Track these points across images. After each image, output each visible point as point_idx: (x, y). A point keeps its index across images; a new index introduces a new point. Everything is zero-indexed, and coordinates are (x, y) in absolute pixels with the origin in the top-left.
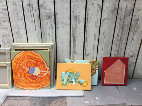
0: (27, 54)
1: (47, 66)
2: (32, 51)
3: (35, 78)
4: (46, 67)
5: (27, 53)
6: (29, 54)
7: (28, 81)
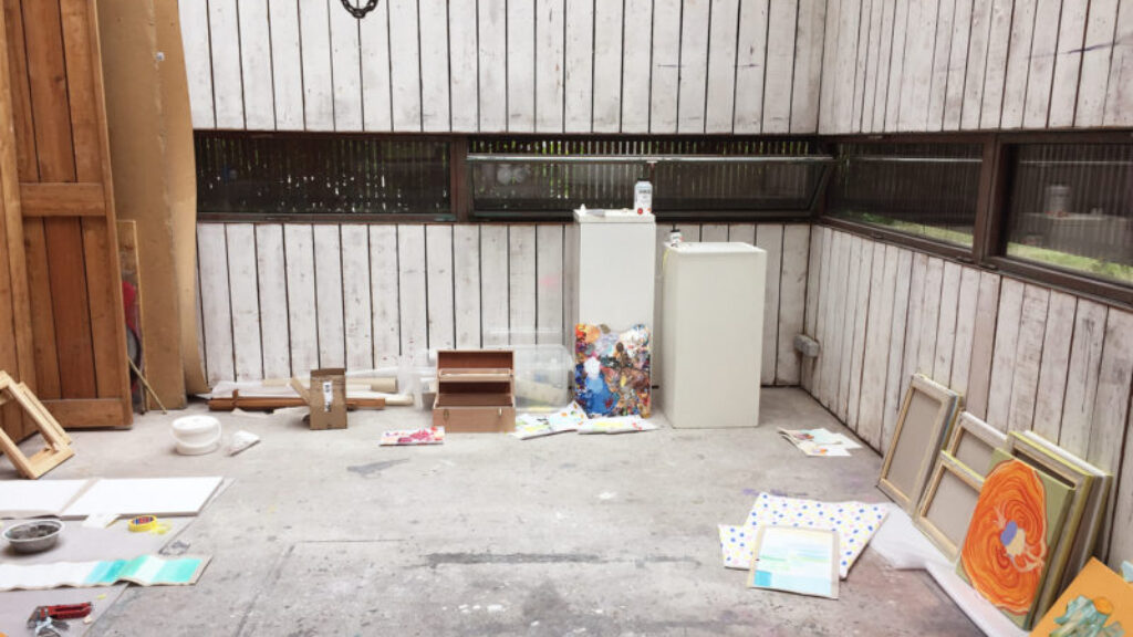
0: (1019, 474)
1: (1046, 541)
2: (1033, 469)
3: (1005, 563)
4: (1042, 541)
5: (1021, 468)
6: (1025, 474)
7: (988, 563)
